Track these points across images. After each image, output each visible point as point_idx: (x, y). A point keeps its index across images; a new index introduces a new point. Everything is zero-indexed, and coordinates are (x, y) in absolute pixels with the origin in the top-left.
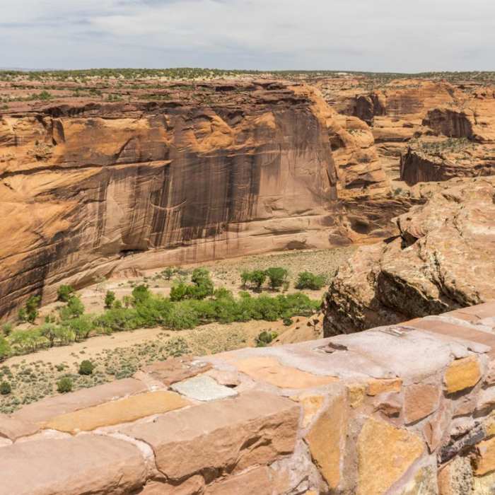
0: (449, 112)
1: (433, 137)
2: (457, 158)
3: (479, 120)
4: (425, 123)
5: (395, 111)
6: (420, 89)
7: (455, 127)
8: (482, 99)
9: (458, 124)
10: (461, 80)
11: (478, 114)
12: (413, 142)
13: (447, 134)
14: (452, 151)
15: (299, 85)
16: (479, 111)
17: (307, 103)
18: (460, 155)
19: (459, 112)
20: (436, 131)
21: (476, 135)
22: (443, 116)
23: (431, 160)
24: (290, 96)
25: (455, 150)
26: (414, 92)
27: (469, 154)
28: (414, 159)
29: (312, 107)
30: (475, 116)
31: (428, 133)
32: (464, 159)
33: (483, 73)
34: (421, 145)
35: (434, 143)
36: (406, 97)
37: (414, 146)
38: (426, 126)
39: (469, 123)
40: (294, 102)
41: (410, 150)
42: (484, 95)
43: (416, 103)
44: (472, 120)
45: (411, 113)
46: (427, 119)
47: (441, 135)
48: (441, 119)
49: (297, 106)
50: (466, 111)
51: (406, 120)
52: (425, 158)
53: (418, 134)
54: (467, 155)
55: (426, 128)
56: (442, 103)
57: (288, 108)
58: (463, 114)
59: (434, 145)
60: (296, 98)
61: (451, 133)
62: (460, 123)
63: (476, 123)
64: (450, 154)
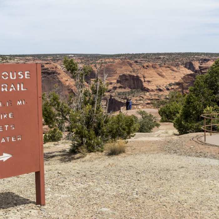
0: (130, 76)
1: (123, 89)
2: (136, 100)
3: (146, 80)
4: (118, 82)
5: (102, 76)
6: (114, 64)
7: (134, 83)
8: (147, 68)
9: (136, 82)
10: (136, 58)
11: (145, 76)
12: (112, 92)
13: (130, 87)
14: (134, 96)
15: (49, 63)
16: (146, 75)
17: (55, 74)
18: (138, 98)
19: (135, 75)
20: (124, 86)
21: (145, 88)
22: (127, 78)
23: (123, 102)
24: (46, 71)
25: (135, 96)
26: (111, 65)
27: (142, 97)
28: (114, 101)
29: (58, 76)
30: (144, 77)
31: (120, 87)
32: (140, 100)
33: (147, 54)
34: (117, 94)
35: (124, 92)
36: (107, 68)
37: (113, 94)
38: (119, 83)
39: (141, 81)
40: (49, 74)
41: (111, 96)
42: (147, 66)
43: (113, 71)
44: (142, 79)
45: (110, 77)
46: (119, 79)
47: (127, 88)
48: (126, 80)
49: (50, 76)
50: (139, 75)
51: (108, 80)
52: (119, 101)
53: (115, 88)
54: (141, 98)
55: (119, 85)
56: (126, 71)
57: (45, 77)
58: (137, 77)
59: (124, 93)
60: (50, 72)
61: (132, 87)
62: (136, 81)
63: (145, 81)
64: (133, 98)
